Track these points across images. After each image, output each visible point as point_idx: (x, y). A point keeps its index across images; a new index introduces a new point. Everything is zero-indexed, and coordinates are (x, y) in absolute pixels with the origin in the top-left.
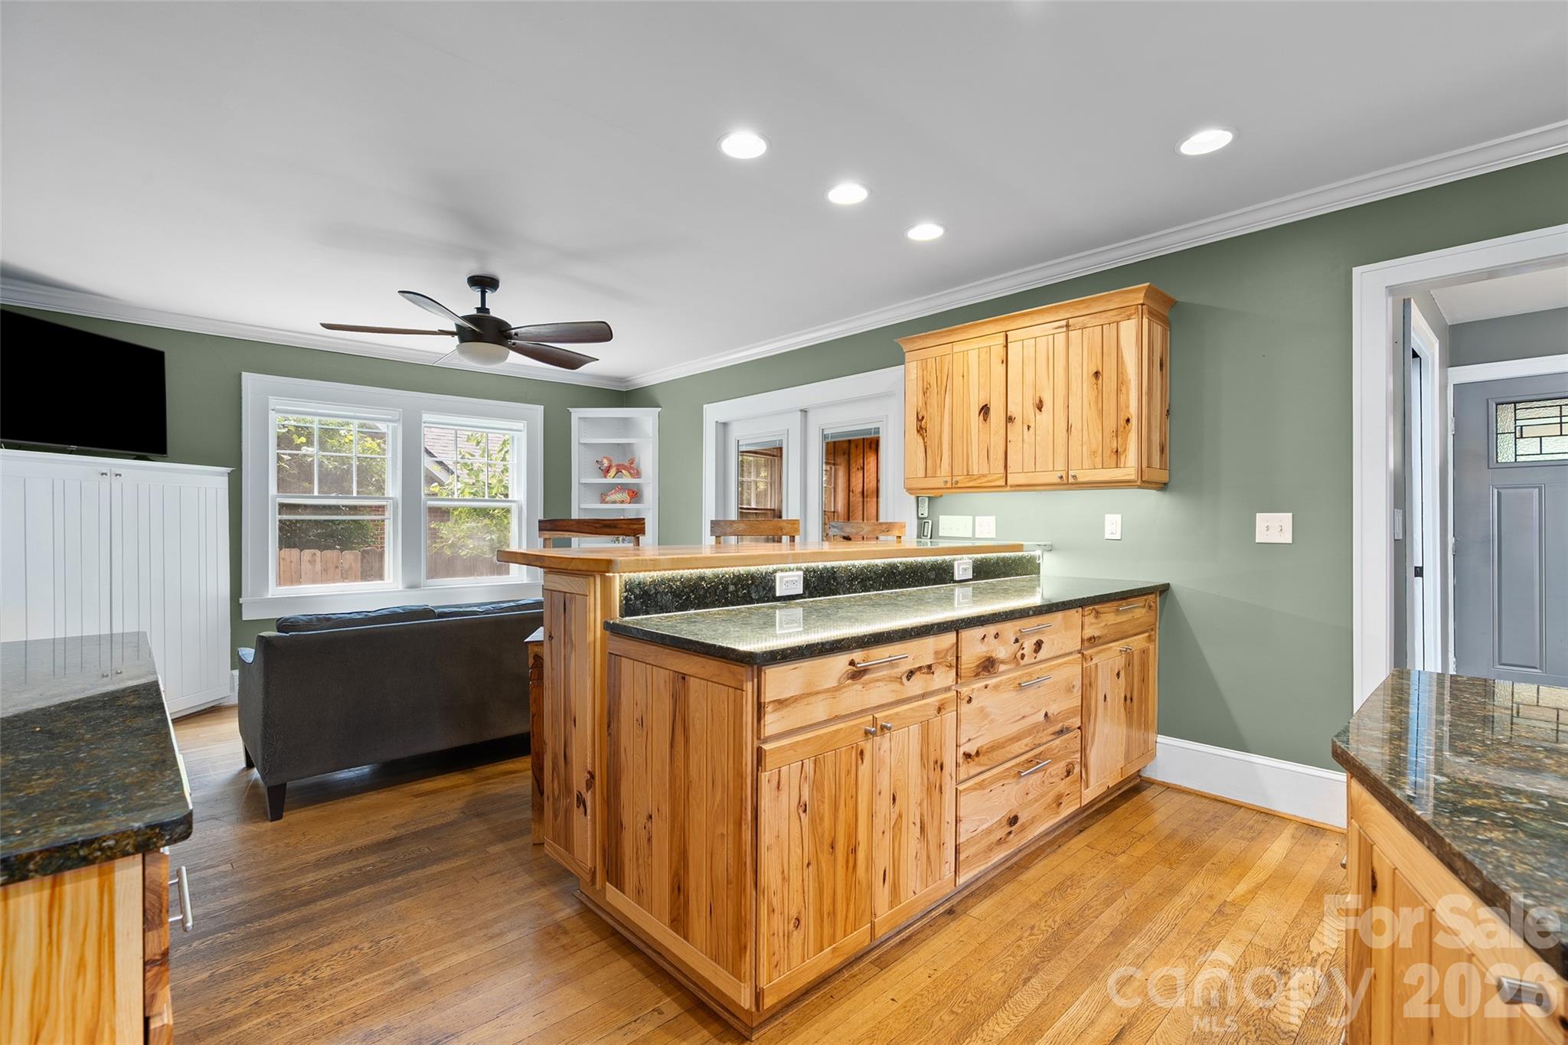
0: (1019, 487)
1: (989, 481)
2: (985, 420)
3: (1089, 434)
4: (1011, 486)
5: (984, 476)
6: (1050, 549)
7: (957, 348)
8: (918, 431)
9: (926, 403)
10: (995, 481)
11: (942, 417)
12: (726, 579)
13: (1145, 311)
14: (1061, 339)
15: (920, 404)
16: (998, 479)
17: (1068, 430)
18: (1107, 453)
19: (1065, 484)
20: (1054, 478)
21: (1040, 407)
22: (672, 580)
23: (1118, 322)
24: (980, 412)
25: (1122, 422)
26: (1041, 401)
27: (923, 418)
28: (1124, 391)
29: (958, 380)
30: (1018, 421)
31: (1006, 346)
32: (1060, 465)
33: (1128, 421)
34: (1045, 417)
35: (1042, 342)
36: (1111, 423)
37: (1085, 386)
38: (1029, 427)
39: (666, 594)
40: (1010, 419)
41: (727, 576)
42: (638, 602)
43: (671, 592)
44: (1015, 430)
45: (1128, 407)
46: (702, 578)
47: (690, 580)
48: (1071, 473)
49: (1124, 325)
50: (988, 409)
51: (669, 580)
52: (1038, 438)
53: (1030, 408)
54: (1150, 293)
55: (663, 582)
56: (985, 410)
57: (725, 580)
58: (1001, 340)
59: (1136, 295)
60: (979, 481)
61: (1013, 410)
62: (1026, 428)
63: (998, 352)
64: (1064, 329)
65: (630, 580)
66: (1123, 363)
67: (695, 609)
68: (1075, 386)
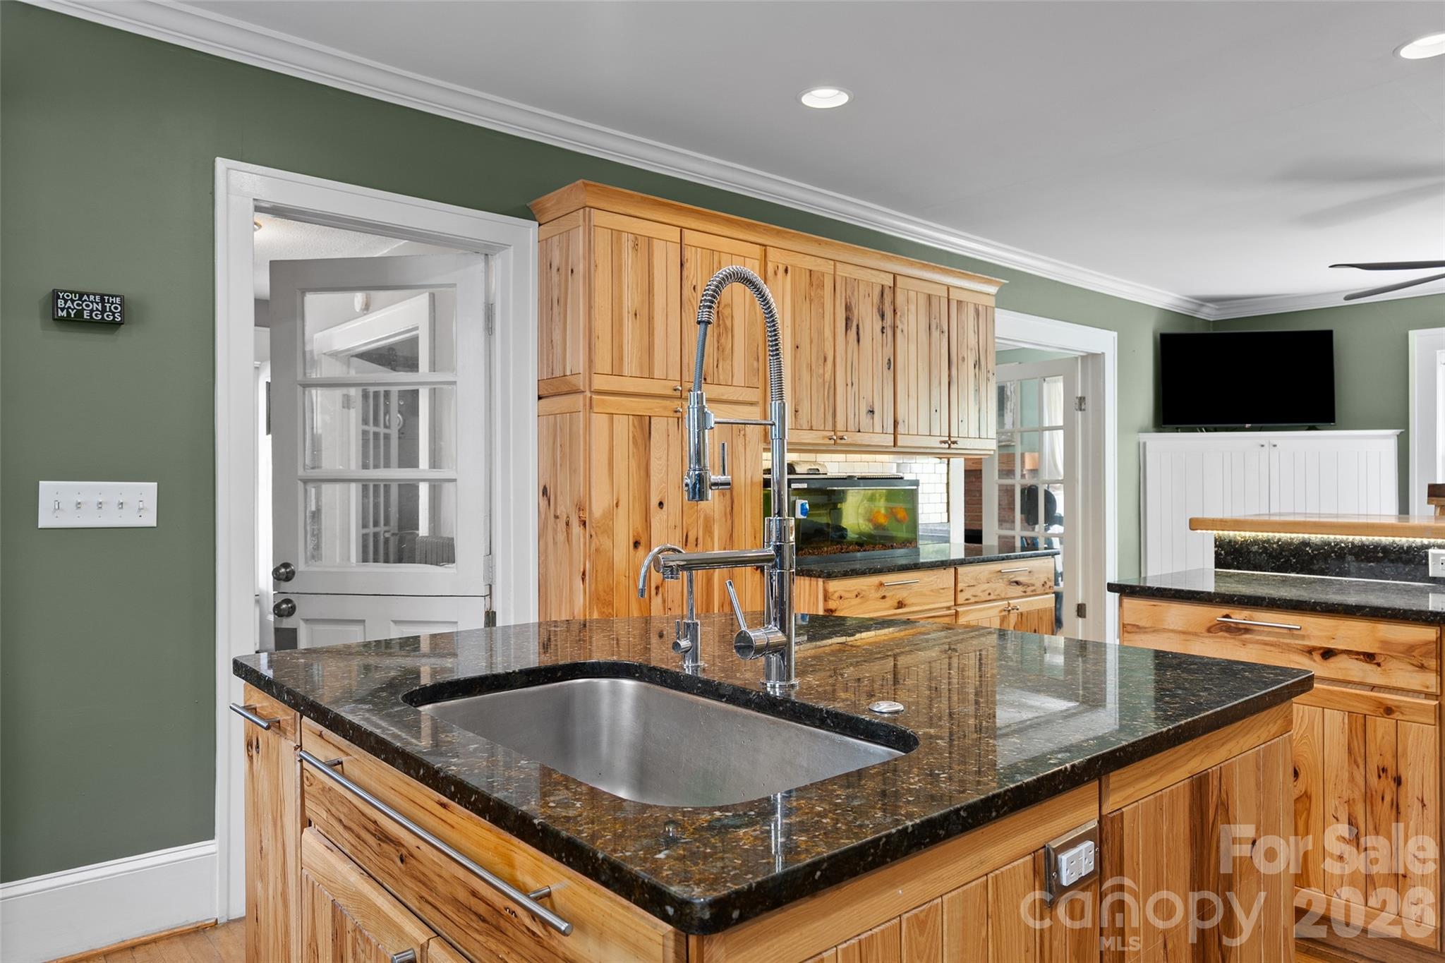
12: (1342, 548)
22: (1268, 541)
39: (1261, 553)
41: (1343, 545)
42: (1229, 558)
43: (1266, 554)
46: (1305, 544)
47: (1291, 544)
51: (1264, 542)
55: (1255, 542)
57: (1339, 549)
65: (1220, 537)
67: (1298, 573)
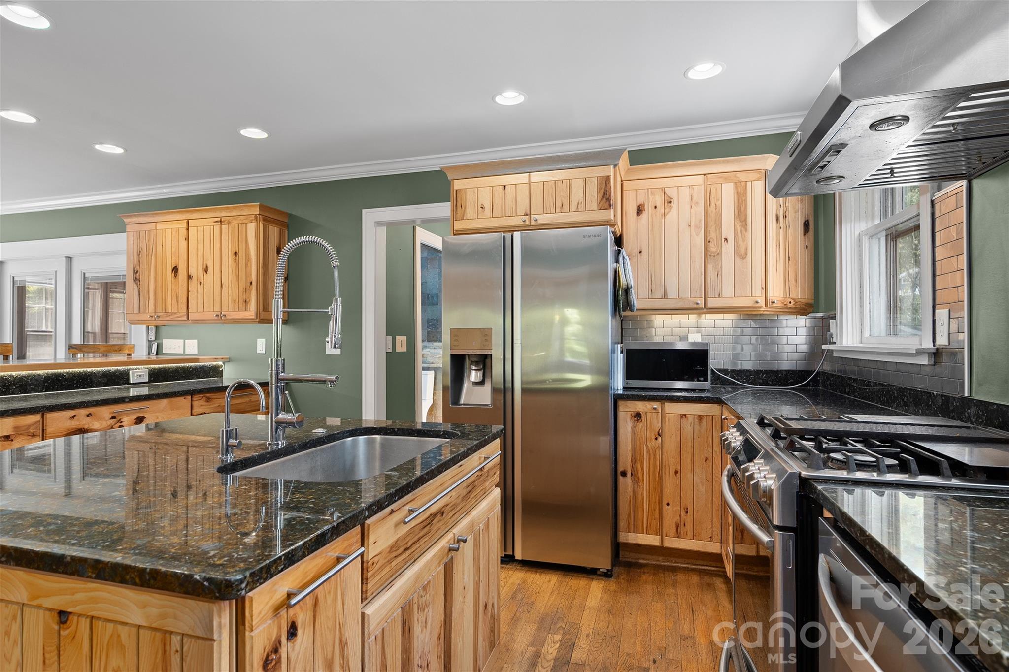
0: (196, 321)
1: (178, 317)
2: (175, 276)
3: (231, 292)
4: (192, 320)
5: (175, 313)
6: (229, 360)
7: (159, 226)
8: (134, 281)
9: (139, 262)
10: (181, 317)
11: (149, 272)
13: (261, 219)
14: (217, 228)
15: (136, 262)
16: (184, 315)
17: (221, 286)
18: (241, 301)
19: (219, 320)
20: (213, 316)
21: (206, 270)
23: (246, 224)
24: (173, 271)
25: (248, 284)
26: (207, 267)
27: (137, 271)
28: (249, 265)
29: (159, 248)
30: (194, 278)
31: (188, 229)
32: (217, 309)
33: (251, 283)
34: (209, 276)
35: (207, 228)
36: (243, 284)
37: (230, 260)
38: (200, 283)
40: (189, 277)
44: (193, 284)
45: (251, 275)
48: (223, 313)
49: (249, 225)
50: (177, 269)
52: (205, 290)
53: (201, 271)
54: (262, 207)
56: (175, 270)
58: (185, 225)
59: (254, 209)
60: (172, 317)
61: (193, 272)
62: (198, 283)
63: (183, 232)
64: (219, 223)
66: (248, 248)
68: (225, 259)
